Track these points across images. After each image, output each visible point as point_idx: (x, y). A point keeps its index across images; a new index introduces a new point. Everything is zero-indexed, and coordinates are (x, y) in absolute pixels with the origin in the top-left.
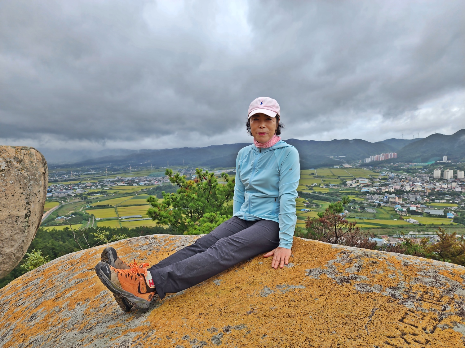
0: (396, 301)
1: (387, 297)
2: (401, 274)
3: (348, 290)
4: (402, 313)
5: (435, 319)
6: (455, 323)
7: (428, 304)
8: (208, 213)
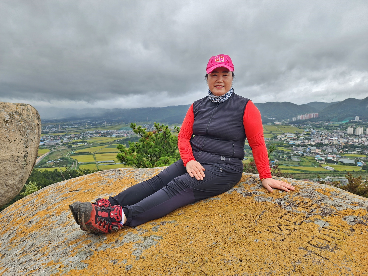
0: (280, 206)
1: (275, 204)
3: (250, 200)
4: (283, 214)
5: (304, 217)
6: (317, 220)
7: (302, 208)
8: (163, 157)
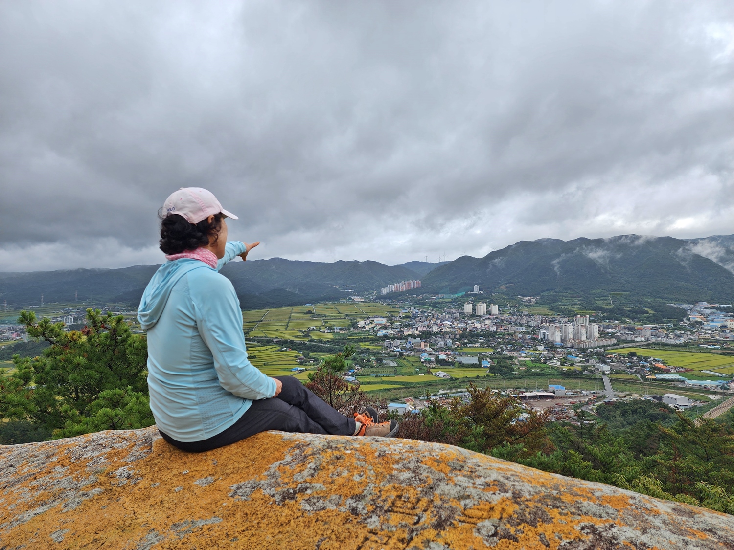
0: (356, 519)
1: (344, 514)
2: (372, 472)
3: (290, 512)
6: (427, 542)
7: (399, 515)
